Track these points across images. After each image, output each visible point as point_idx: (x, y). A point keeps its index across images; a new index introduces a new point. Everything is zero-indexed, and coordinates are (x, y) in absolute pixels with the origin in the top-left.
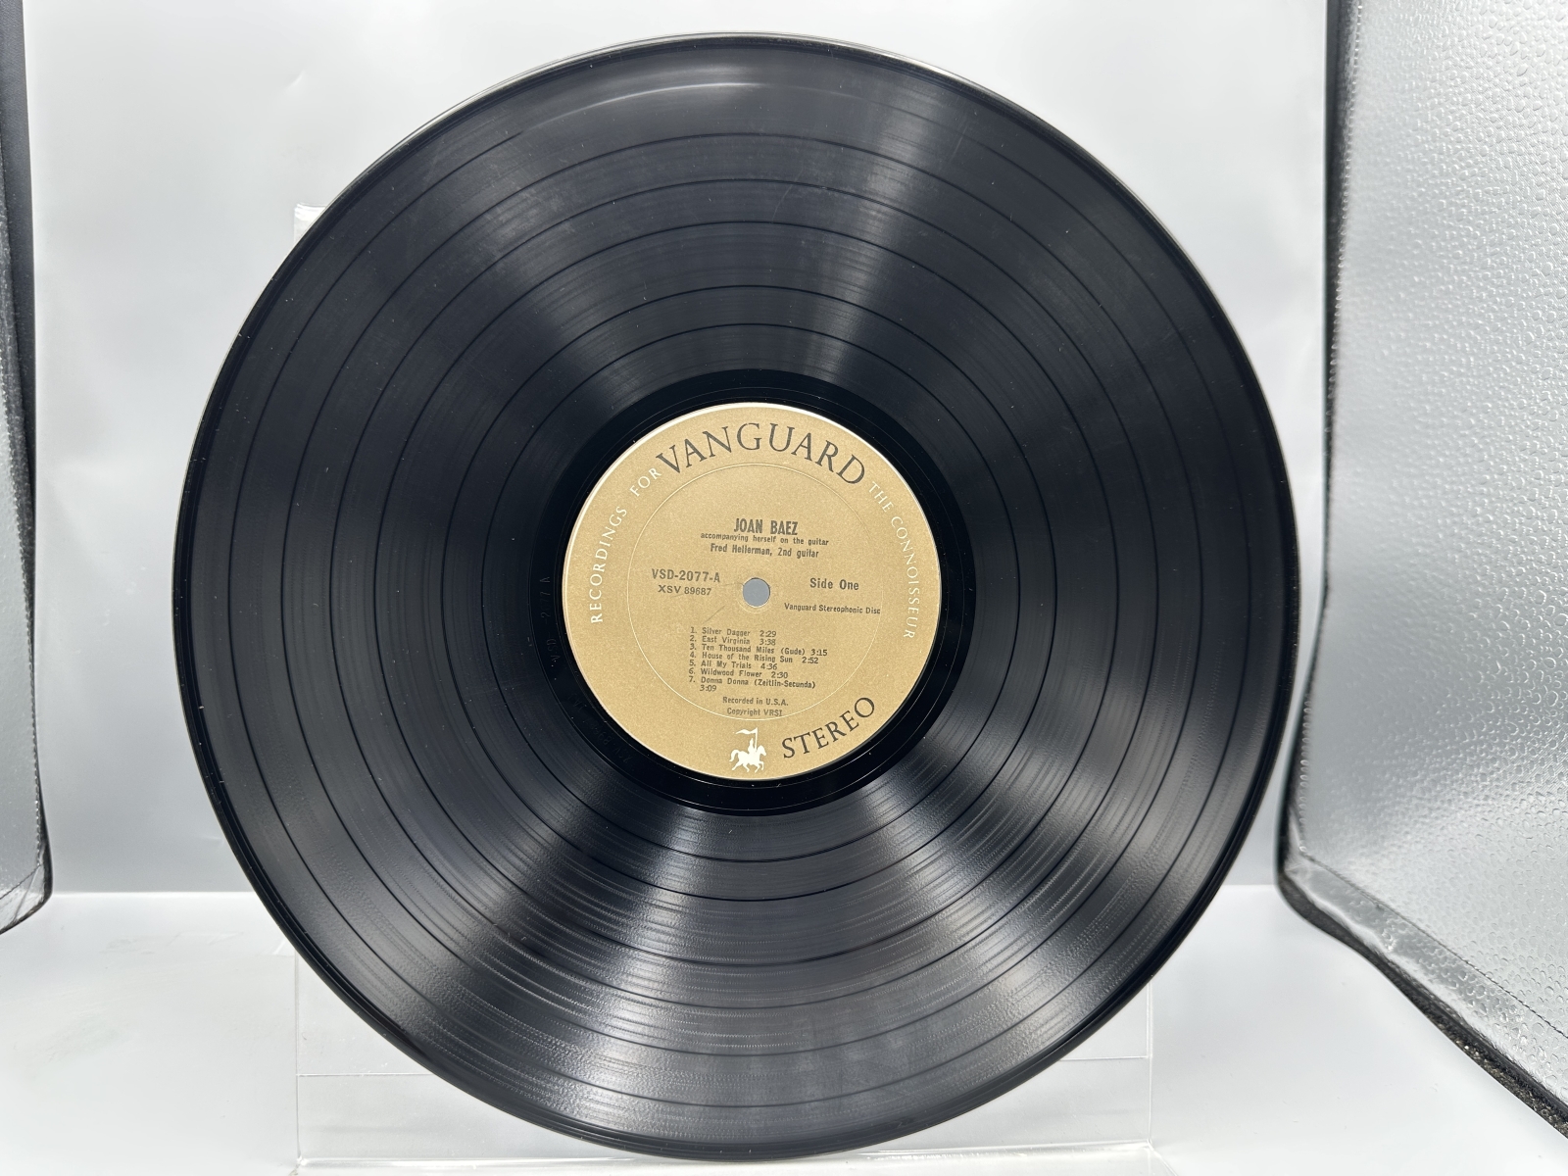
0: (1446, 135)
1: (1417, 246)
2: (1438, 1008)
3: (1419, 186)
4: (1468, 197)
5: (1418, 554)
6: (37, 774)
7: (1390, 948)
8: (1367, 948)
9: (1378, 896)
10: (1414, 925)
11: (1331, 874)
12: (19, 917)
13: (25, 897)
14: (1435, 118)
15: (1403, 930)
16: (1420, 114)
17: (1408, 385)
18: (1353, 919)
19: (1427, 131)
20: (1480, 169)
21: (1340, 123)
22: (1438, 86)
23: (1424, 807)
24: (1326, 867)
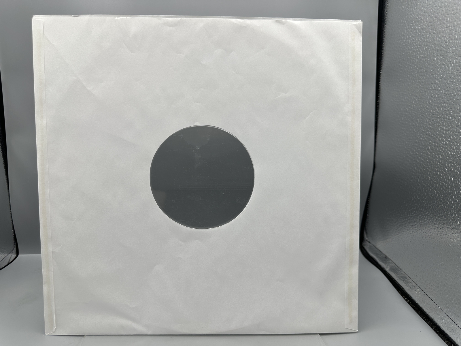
0: (410, 38)
1: (401, 70)
3: (402, 52)
4: (415, 57)
5: (398, 161)
7: (388, 269)
8: (382, 269)
10: (394, 263)
11: (374, 247)
12: (10, 262)
13: (11, 256)
16: (403, 30)
17: (397, 111)
18: (379, 260)
19: (405, 36)
20: (419, 49)
21: (382, 30)
22: (408, 23)
23: (397, 232)
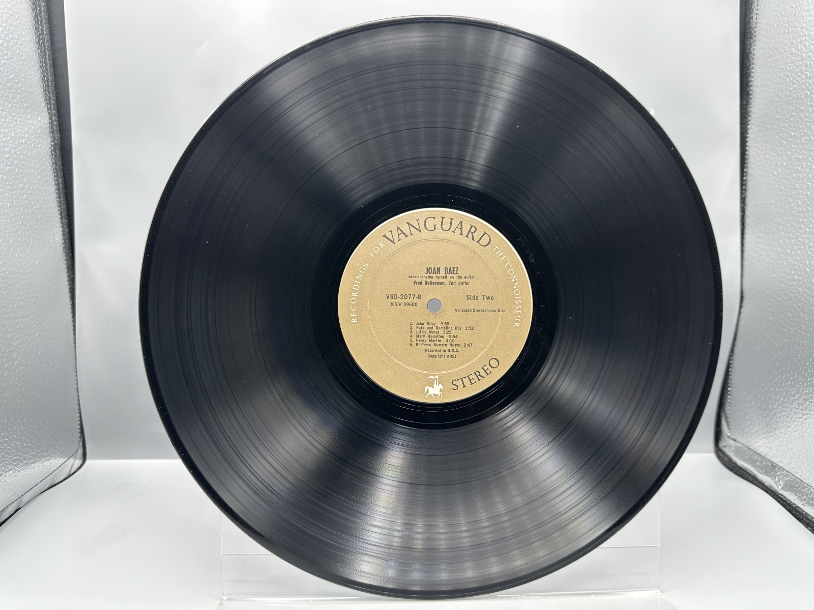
0: (809, 57)
1: (793, 116)
2: (808, 519)
3: (794, 84)
5: (795, 280)
6: (79, 400)
7: (780, 487)
8: (766, 487)
9: (773, 460)
10: (793, 475)
11: (746, 448)
12: (72, 472)
13: (74, 462)
14: (803, 48)
15: (787, 478)
16: (794, 46)
17: (788, 190)
18: (758, 471)
19: (798, 55)
21: (748, 51)
22: (804, 30)
23: (799, 413)
24: (743, 444)
